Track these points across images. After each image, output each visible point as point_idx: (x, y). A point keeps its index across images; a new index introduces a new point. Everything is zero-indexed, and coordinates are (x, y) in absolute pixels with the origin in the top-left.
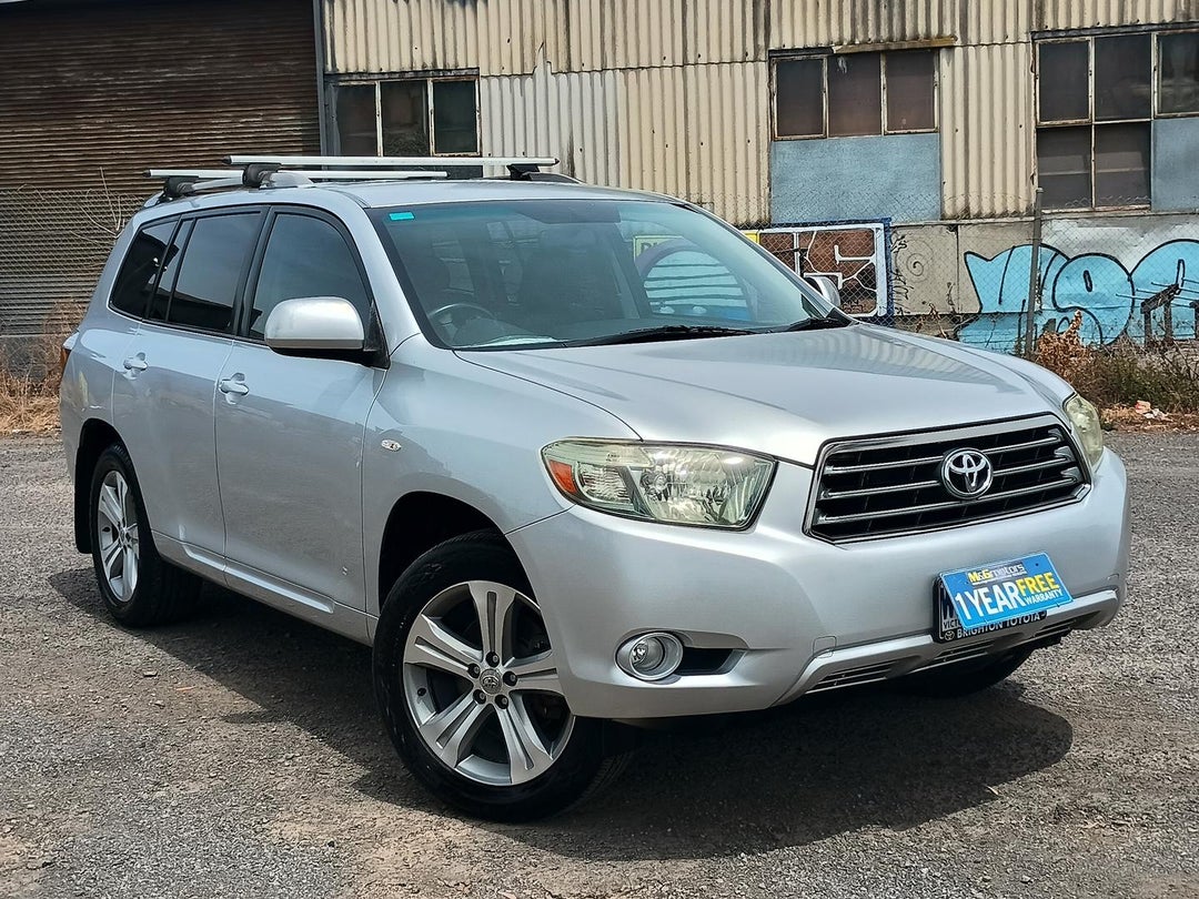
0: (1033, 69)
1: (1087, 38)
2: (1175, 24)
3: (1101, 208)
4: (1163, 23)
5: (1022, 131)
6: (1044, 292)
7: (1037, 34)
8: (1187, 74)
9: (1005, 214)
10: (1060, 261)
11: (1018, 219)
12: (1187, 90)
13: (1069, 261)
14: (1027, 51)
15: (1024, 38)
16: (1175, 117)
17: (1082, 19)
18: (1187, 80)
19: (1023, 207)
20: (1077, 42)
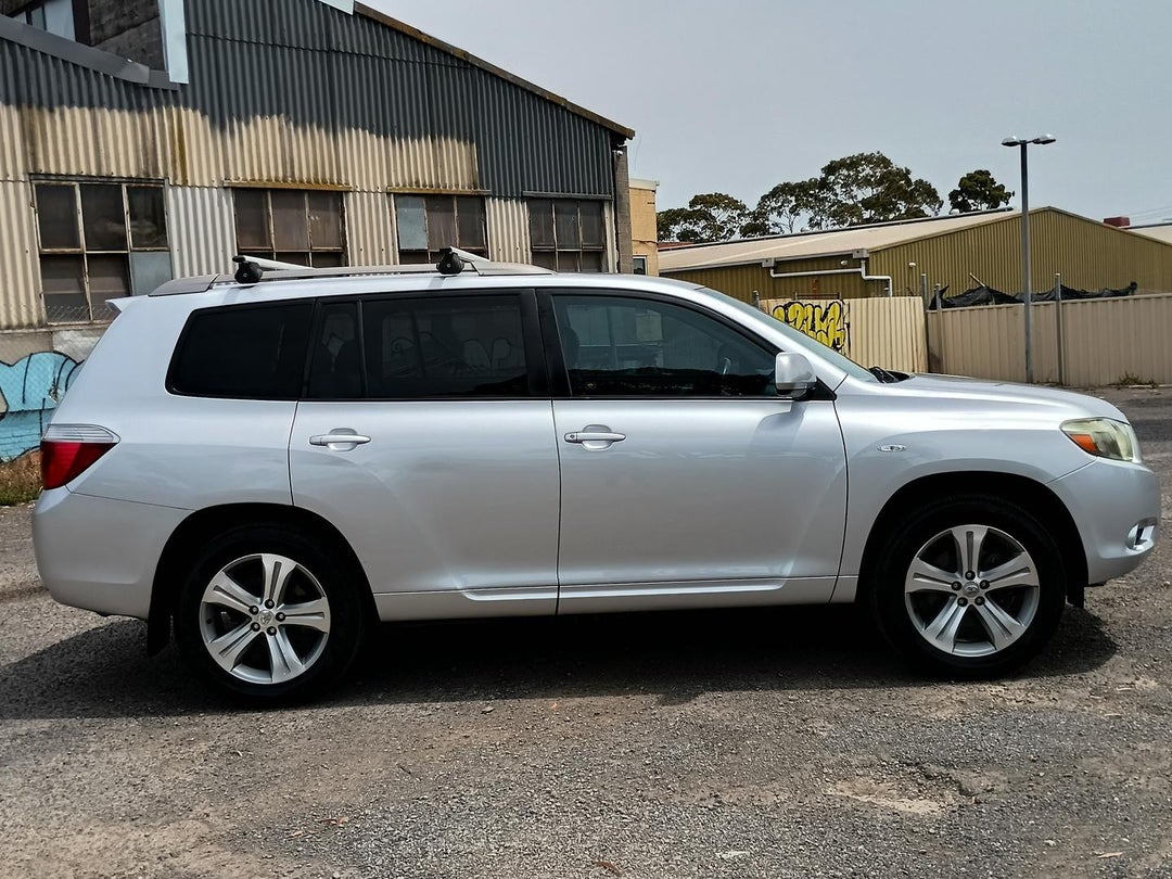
0: (32, 205)
1: (74, 183)
2: (138, 180)
3: (98, 322)
4: (130, 178)
5: (28, 255)
6: (58, 391)
7: (34, 175)
8: (147, 218)
9: (20, 326)
10: (70, 365)
11: (32, 330)
12: (148, 231)
13: (78, 364)
14: (26, 189)
15: (22, 178)
16: (146, 251)
17: (68, 166)
18: (149, 223)
19: (35, 321)
20: (64, 186)
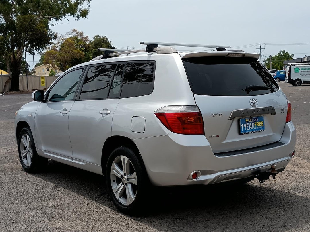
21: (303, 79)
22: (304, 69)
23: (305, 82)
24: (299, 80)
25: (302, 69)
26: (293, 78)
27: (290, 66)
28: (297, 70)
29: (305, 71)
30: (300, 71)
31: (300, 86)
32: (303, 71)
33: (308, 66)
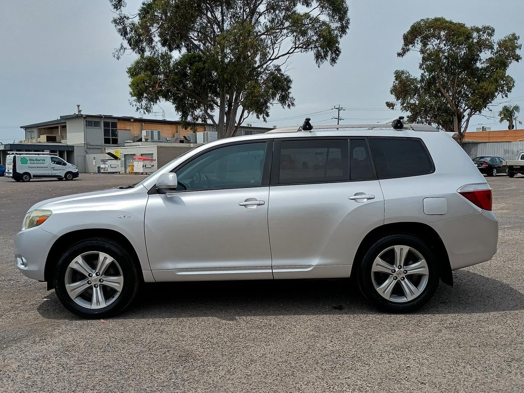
21: (32, 172)
22: (34, 161)
23: (35, 176)
24: (28, 174)
25: (30, 160)
26: (20, 171)
27: (13, 155)
28: (24, 161)
29: (35, 162)
30: (29, 162)
31: (29, 181)
32: (33, 162)
33: (37, 156)
